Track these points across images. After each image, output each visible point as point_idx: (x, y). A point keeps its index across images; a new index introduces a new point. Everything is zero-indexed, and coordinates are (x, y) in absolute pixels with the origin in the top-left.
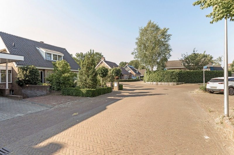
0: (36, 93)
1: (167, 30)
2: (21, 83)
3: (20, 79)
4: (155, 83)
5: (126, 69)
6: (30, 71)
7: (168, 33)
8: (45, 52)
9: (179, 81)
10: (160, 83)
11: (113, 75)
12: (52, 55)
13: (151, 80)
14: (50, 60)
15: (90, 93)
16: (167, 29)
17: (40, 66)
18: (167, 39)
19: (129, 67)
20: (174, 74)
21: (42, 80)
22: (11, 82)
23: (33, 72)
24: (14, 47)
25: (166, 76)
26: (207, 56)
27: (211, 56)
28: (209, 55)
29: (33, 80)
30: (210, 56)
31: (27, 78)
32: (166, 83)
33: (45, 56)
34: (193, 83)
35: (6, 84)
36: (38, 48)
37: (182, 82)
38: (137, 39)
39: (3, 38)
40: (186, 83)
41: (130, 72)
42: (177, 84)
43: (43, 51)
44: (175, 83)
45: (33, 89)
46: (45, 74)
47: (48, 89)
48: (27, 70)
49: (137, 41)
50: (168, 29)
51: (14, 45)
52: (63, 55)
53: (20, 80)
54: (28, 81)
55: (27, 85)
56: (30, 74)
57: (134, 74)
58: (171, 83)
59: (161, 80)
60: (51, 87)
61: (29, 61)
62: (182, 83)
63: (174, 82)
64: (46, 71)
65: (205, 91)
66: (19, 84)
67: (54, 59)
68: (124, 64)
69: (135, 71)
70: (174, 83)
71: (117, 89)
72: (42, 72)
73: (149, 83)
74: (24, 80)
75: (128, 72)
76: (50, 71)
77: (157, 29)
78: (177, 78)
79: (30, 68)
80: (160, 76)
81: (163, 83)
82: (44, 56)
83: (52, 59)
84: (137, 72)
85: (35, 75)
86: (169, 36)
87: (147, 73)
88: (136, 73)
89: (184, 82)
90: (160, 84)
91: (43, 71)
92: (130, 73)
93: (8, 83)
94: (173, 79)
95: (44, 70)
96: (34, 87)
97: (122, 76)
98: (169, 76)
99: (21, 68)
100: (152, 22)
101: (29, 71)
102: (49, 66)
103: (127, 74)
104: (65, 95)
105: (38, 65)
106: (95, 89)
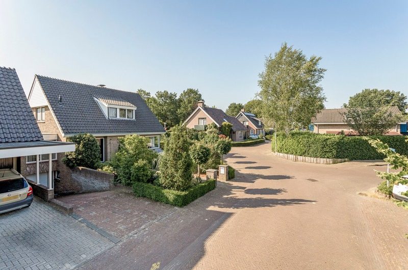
0: (93, 183)
1: (317, 60)
2: (71, 164)
3: (69, 157)
4: (291, 156)
5: (241, 120)
6: (85, 143)
7: (320, 66)
8: (107, 106)
9: (337, 157)
10: (301, 157)
11: (219, 152)
12: (118, 110)
13: (285, 151)
14: (114, 118)
15: (180, 200)
16: (317, 58)
17: (99, 132)
18: (316, 77)
19: (246, 115)
20: (328, 143)
21: (102, 156)
22: (56, 159)
23: (89, 145)
24: (61, 101)
25: (313, 147)
26: (393, 95)
27: (402, 94)
28: (399, 93)
29: (88, 158)
30: (400, 95)
31: (80, 156)
32: (312, 159)
33: (107, 112)
34: (365, 159)
35: (48, 162)
36: (96, 99)
37: (343, 158)
38: (261, 75)
39: (44, 87)
40: (351, 160)
41: (247, 124)
42: (334, 163)
43: (104, 104)
44: (331, 160)
45: (89, 176)
46: (107, 142)
47: (112, 180)
48: (80, 141)
49: (261, 79)
50: (320, 59)
51: (61, 99)
52: (135, 108)
53: (68, 159)
54: (82, 160)
55: (80, 168)
56: (84, 149)
57: (255, 127)
58: (322, 159)
59: (304, 153)
60: (116, 177)
61: (83, 125)
62: (343, 160)
63: (328, 158)
64: (108, 139)
65: (390, 197)
66: (68, 165)
67: (120, 117)
68: (236, 107)
69: (256, 122)
70: (328, 160)
71: (225, 178)
72: (102, 140)
73: (281, 154)
74: (75, 159)
75: (243, 125)
76: (114, 138)
77: (300, 58)
78: (334, 152)
79: (84, 138)
80: (302, 146)
81: (308, 159)
82: (105, 112)
83: (118, 117)
84: (260, 124)
85: (91, 149)
86: (321, 71)
87: (277, 136)
88: (257, 126)
89: (346, 159)
90: (301, 159)
91: (104, 138)
92: (248, 126)
93: (52, 161)
94: (326, 152)
95: (106, 137)
96: (91, 173)
97: (234, 133)
98: (319, 146)
99: (71, 138)
100: (288, 46)
101: (83, 145)
102: (114, 130)
103: (242, 130)
104: (138, 195)
105: (96, 131)
106: (187, 193)
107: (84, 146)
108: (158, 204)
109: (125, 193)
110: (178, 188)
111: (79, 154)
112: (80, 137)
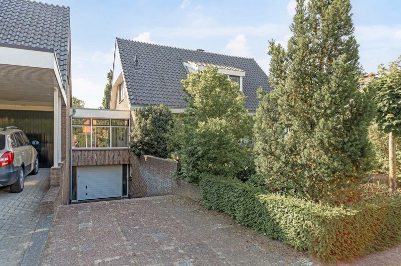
2: (137, 151)
3: (134, 140)
6: (155, 118)
8: (197, 68)
23: (161, 121)
24: (136, 65)
29: (158, 142)
36: (185, 64)
43: (194, 69)
45: (152, 168)
48: (148, 115)
51: (137, 61)
53: (135, 143)
55: (146, 157)
56: (152, 127)
66: (134, 153)
74: (141, 142)
101: (151, 120)
104: (208, 206)
105: (177, 104)
106: (354, 212)
107: (153, 122)
108: (249, 234)
109: (188, 199)
110: (315, 195)
111: (146, 135)
112: (149, 111)
